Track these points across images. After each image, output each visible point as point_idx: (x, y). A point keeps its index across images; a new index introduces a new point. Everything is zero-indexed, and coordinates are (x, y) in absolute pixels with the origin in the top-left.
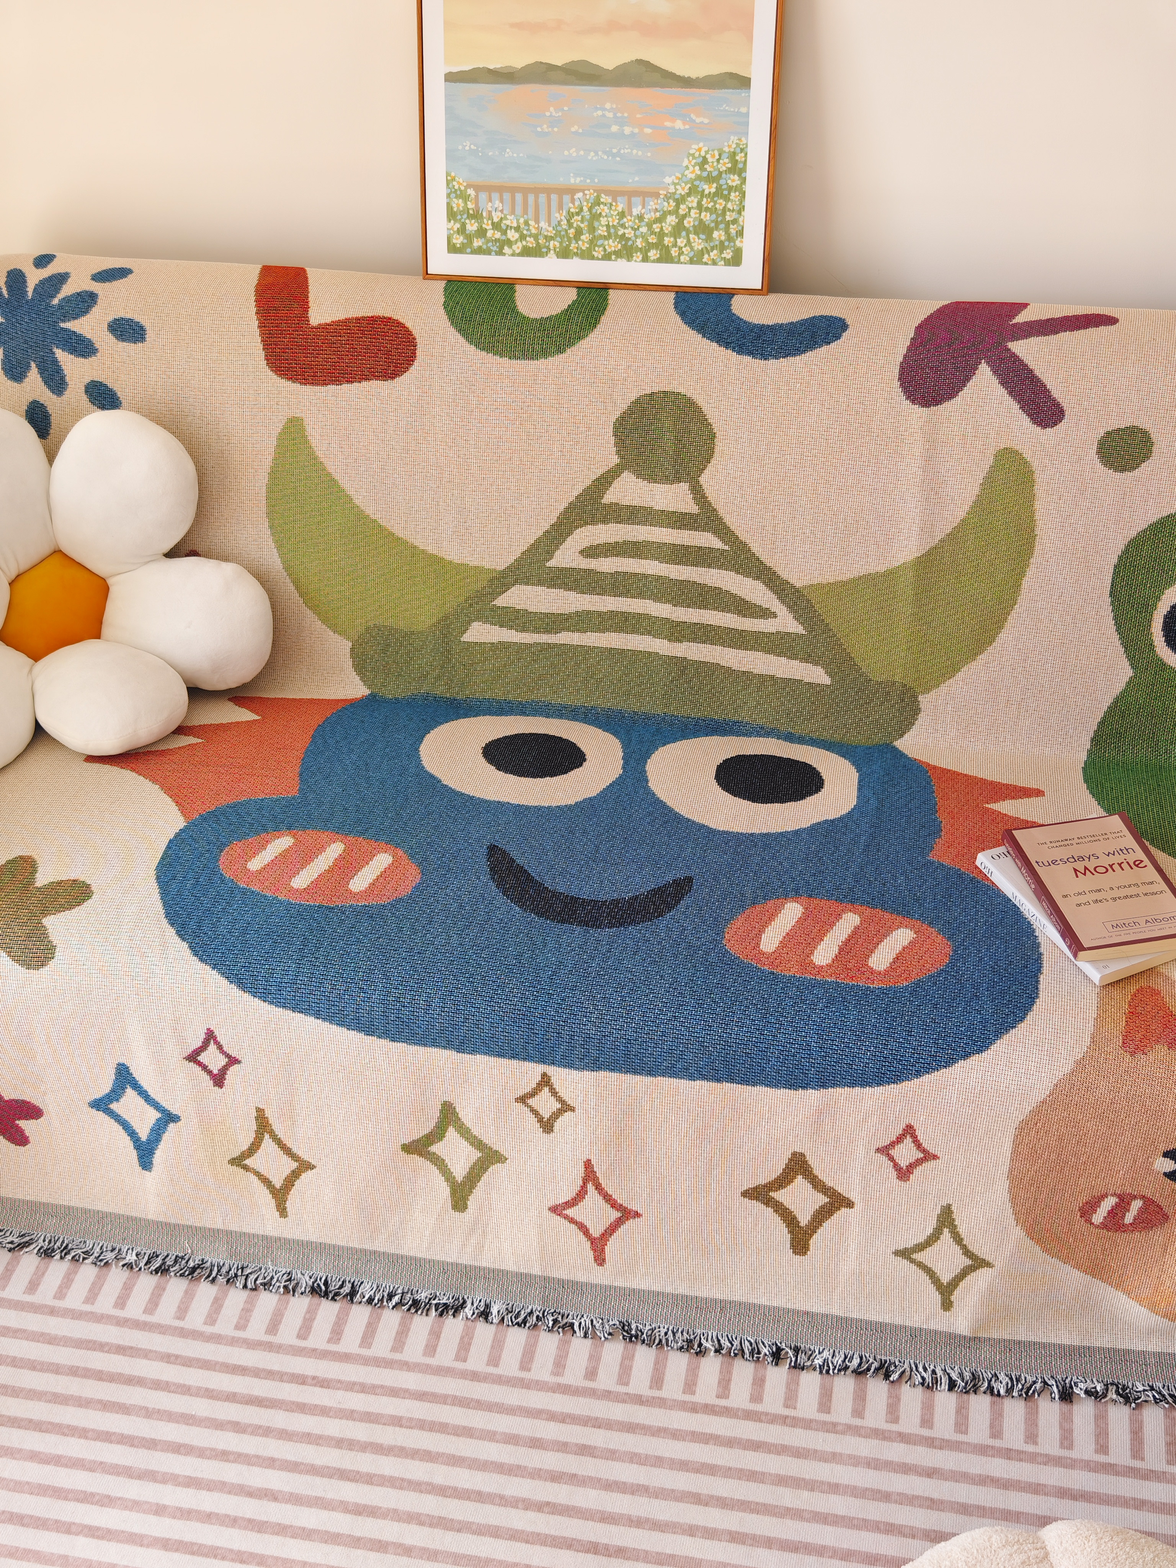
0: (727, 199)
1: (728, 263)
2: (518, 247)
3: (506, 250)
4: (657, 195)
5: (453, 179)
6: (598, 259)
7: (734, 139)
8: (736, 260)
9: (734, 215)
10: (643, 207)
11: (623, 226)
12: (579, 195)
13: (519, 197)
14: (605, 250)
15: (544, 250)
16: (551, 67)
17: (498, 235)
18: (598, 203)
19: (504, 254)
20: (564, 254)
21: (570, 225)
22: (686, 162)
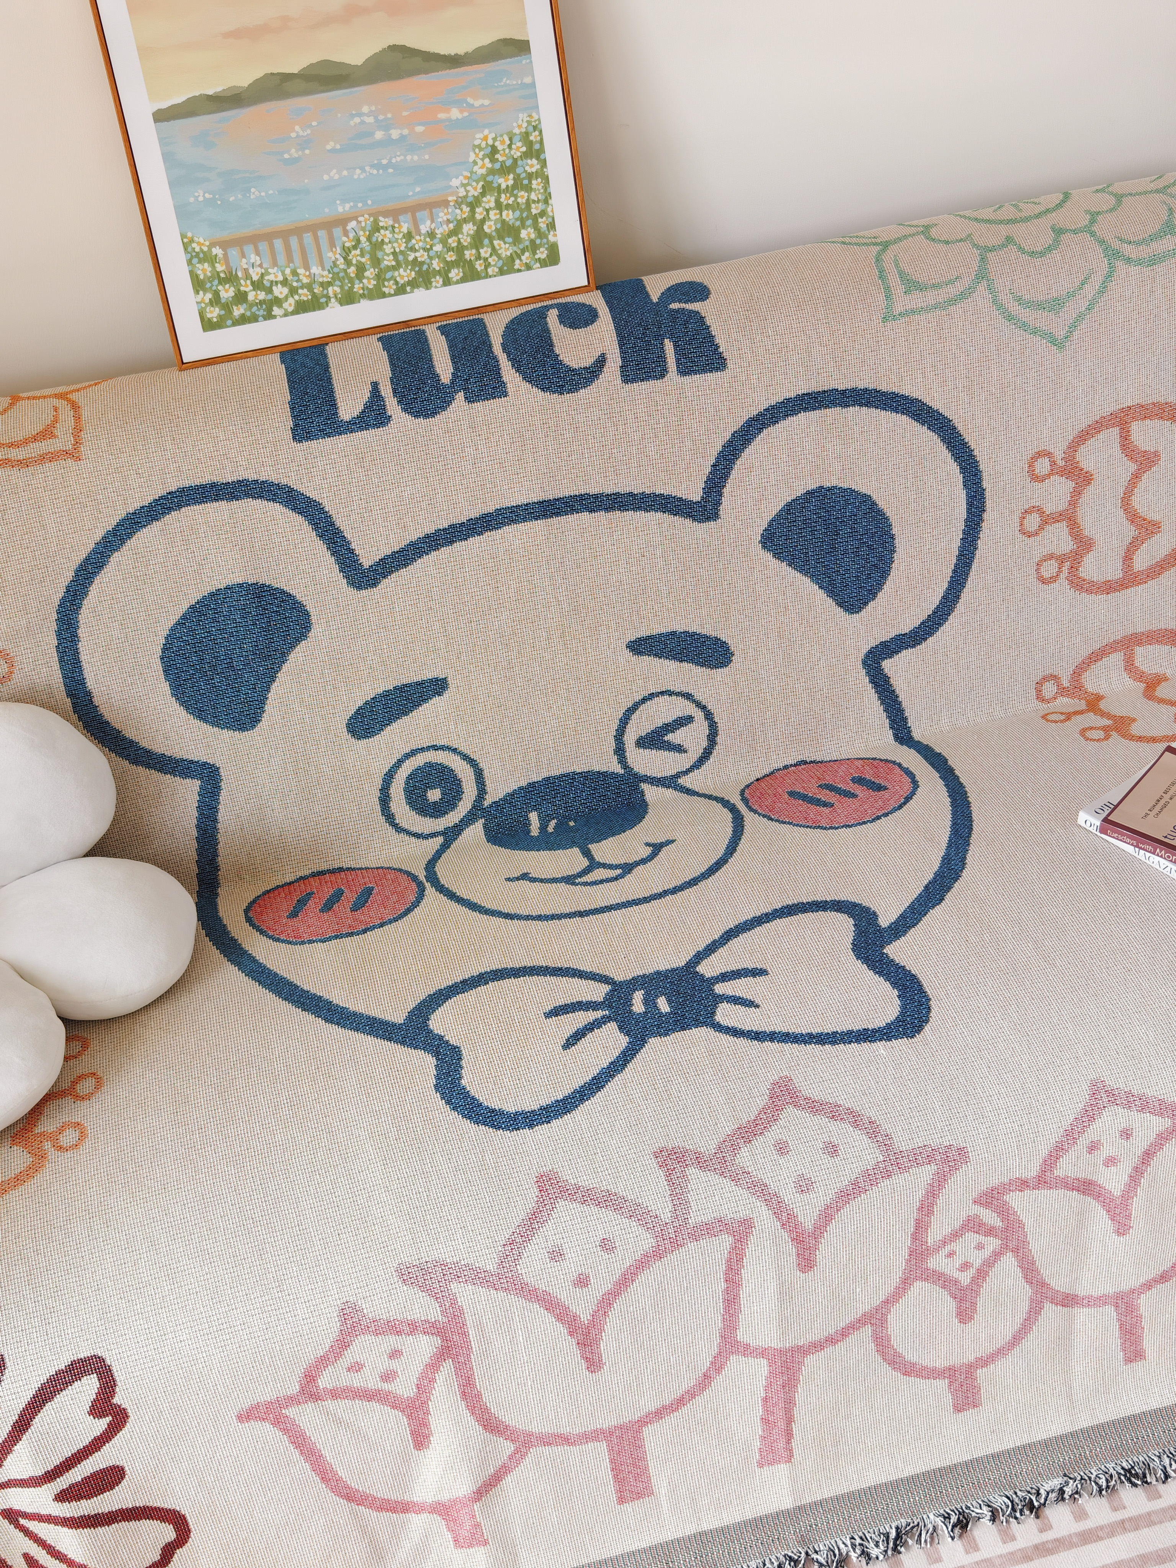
0: (529, 189)
1: (544, 264)
2: (290, 305)
3: (276, 311)
4: (445, 203)
5: (192, 241)
6: (390, 295)
7: (523, 117)
8: (553, 258)
9: (541, 206)
10: (432, 221)
11: (413, 249)
12: (353, 224)
13: (278, 243)
14: (397, 283)
15: (323, 300)
16: (286, 77)
17: (262, 295)
18: (376, 228)
19: (275, 317)
20: (348, 299)
21: (348, 263)
22: (472, 157)
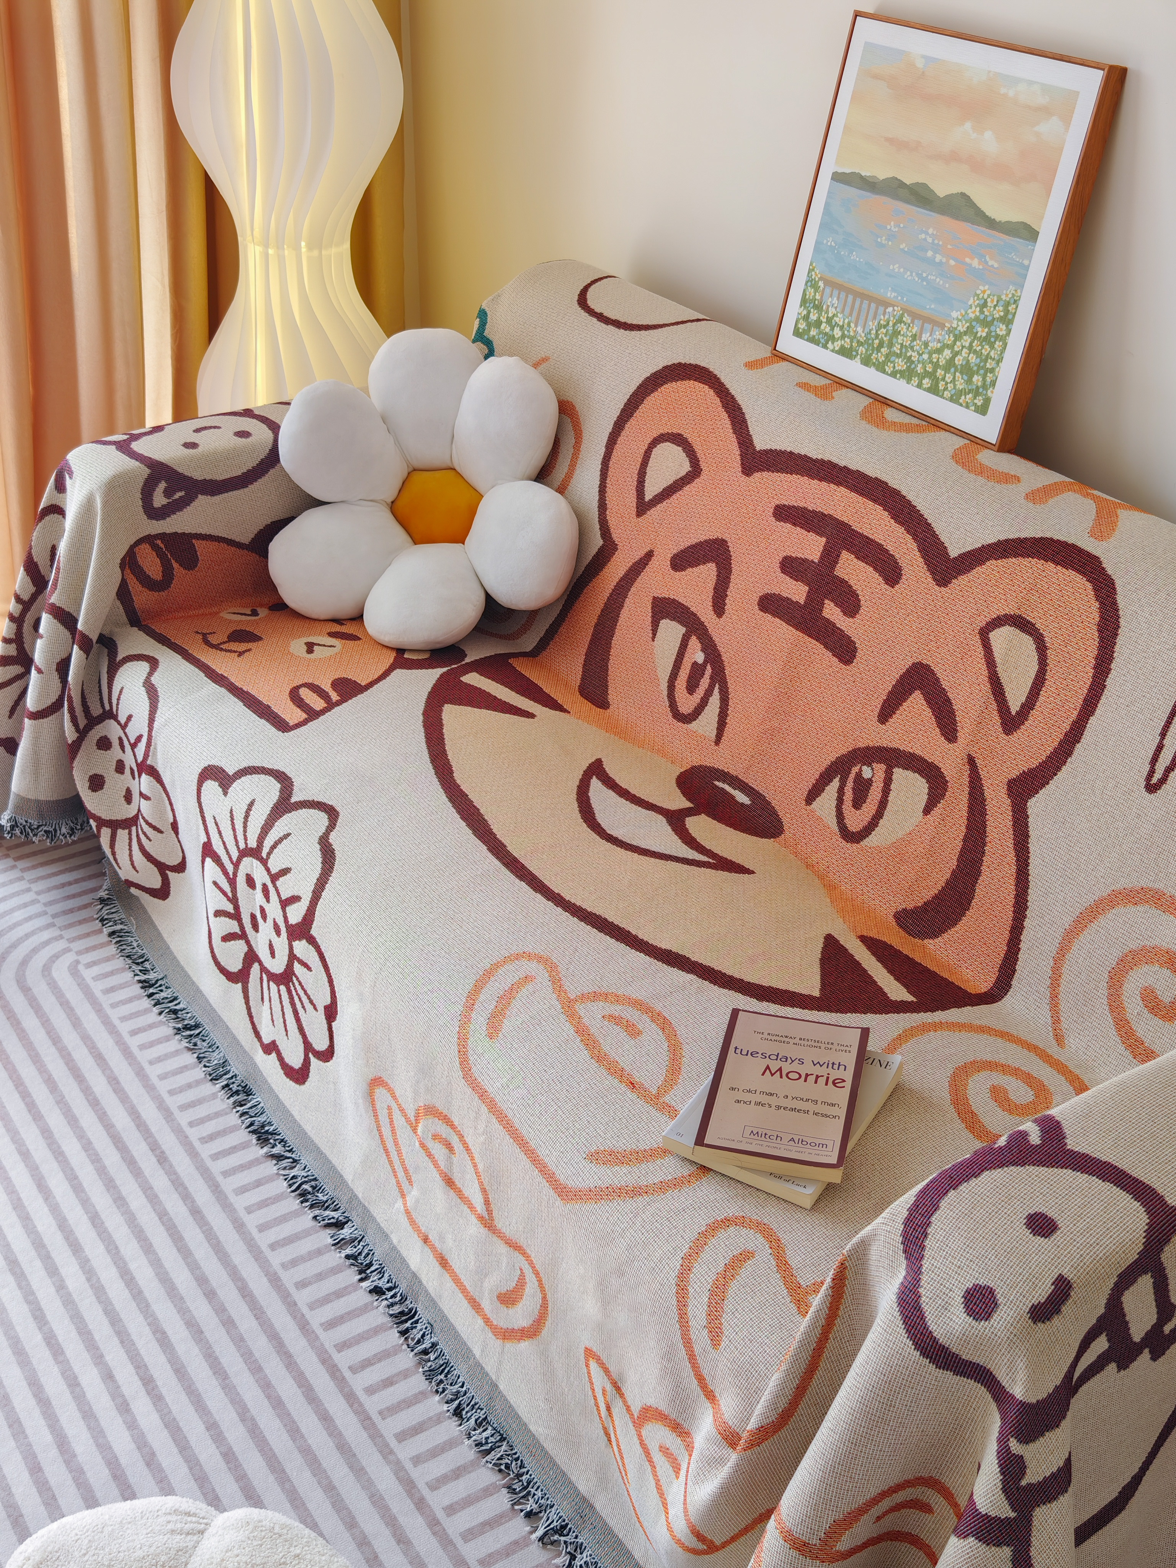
0: (992, 347)
1: (977, 409)
2: (837, 345)
3: (830, 345)
4: (943, 326)
5: (813, 269)
6: (887, 374)
7: (1012, 289)
9: (994, 364)
10: (931, 335)
11: (912, 348)
12: (890, 309)
13: (850, 298)
14: (894, 367)
15: (854, 353)
16: (902, 184)
17: (828, 330)
18: (900, 321)
19: (827, 348)
20: (866, 362)
21: (877, 335)
22: (971, 302)
